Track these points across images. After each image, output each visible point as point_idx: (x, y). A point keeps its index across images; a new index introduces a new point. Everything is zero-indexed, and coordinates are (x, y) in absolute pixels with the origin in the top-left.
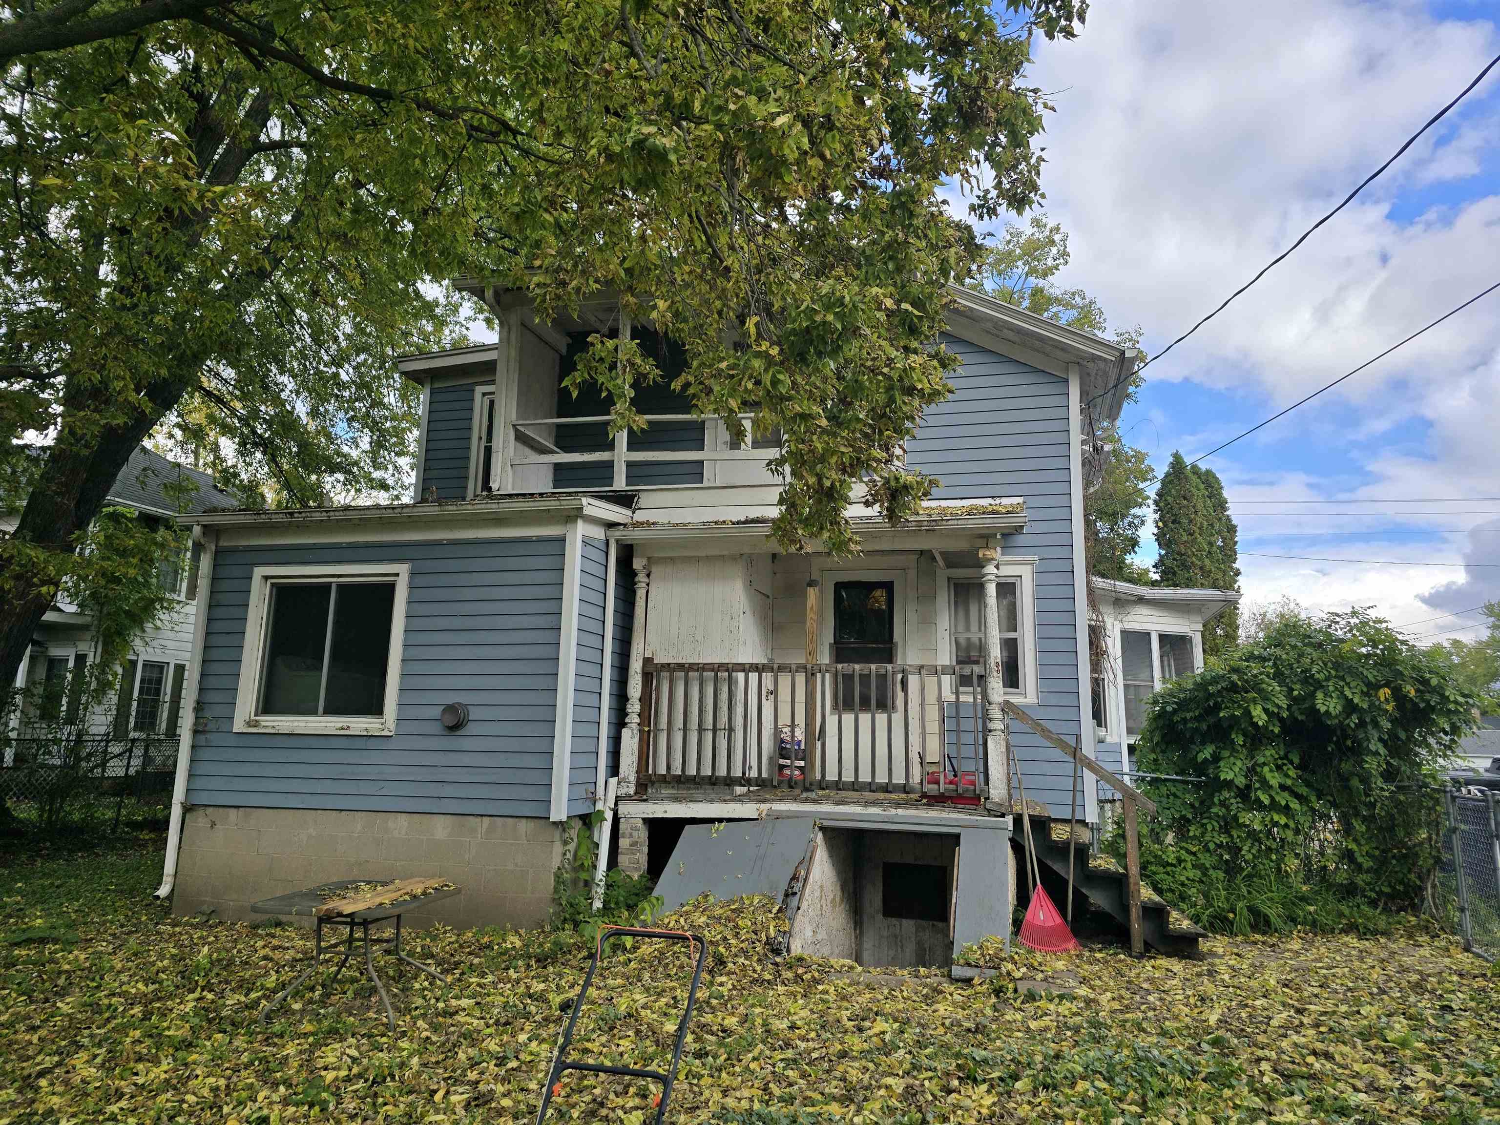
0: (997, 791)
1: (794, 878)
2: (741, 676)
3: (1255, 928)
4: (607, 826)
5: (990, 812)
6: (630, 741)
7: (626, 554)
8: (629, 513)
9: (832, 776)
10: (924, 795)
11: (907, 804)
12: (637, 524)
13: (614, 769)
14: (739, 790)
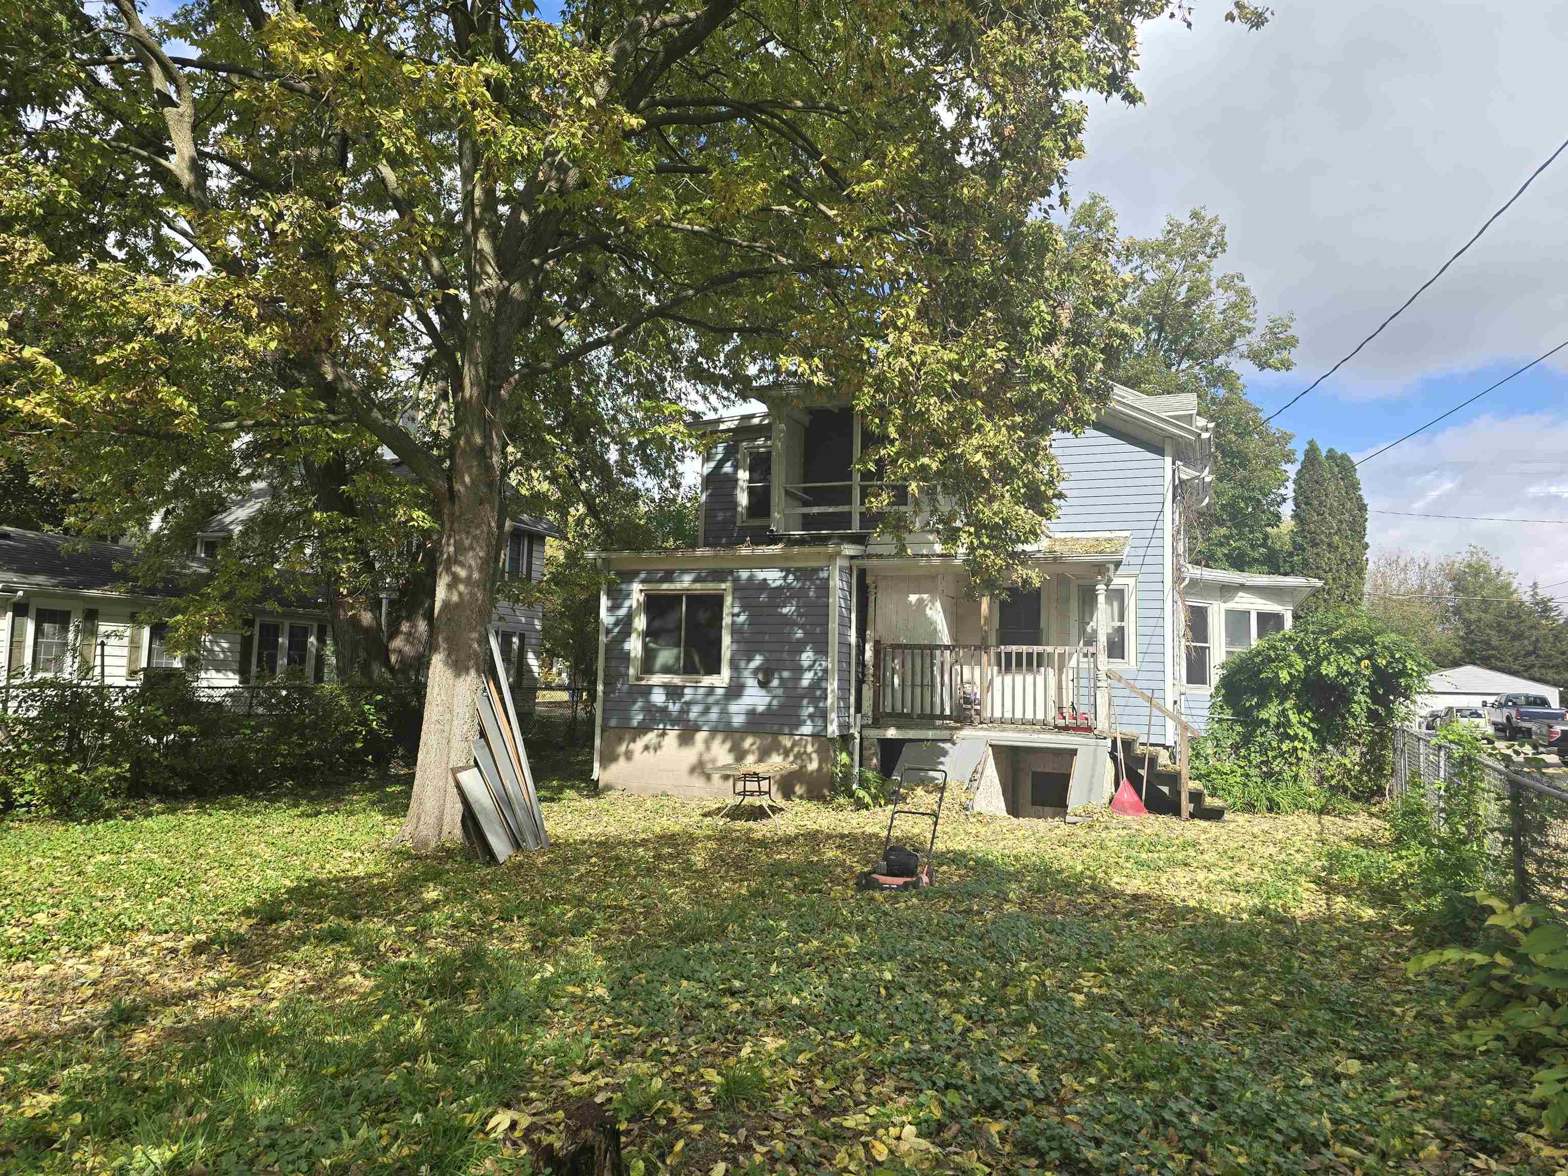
0: (1102, 724)
1: (975, 771)
2: (938, 652)
3: (1270, 810)
4: (857, 741)
5: (1097, 737)
6: (868, 693)
7: (862, 573)
8: (862, 548)
9: (998, 714)
10: (1056, 727)
11: (1043, 731)
12: (869, 556)
13: (858, 709)
14: (938, 722)
